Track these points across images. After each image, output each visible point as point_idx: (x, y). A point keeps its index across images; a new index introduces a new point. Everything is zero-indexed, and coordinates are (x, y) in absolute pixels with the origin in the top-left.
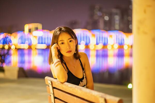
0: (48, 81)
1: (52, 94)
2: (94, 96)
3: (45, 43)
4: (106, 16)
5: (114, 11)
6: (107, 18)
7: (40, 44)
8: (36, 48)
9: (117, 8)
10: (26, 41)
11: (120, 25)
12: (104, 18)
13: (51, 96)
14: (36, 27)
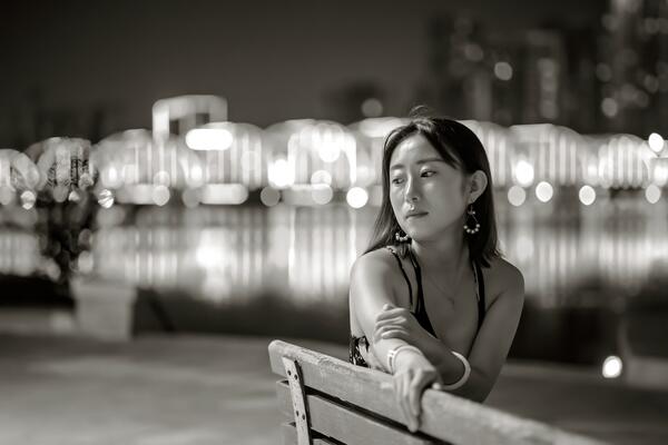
0: (284, 360)
1: (301, 415)
2: (497, 433)
3: (239, 181)
4: (501, 60)
5: (536, 38)
6: (504, 71)
7: (217, 182)
8: (201, 204)
9: (547, 25)
10: (159, 170)
11: (559, 102)
12: (491, 70)
13: (294, 424)
14: (202, 110)
